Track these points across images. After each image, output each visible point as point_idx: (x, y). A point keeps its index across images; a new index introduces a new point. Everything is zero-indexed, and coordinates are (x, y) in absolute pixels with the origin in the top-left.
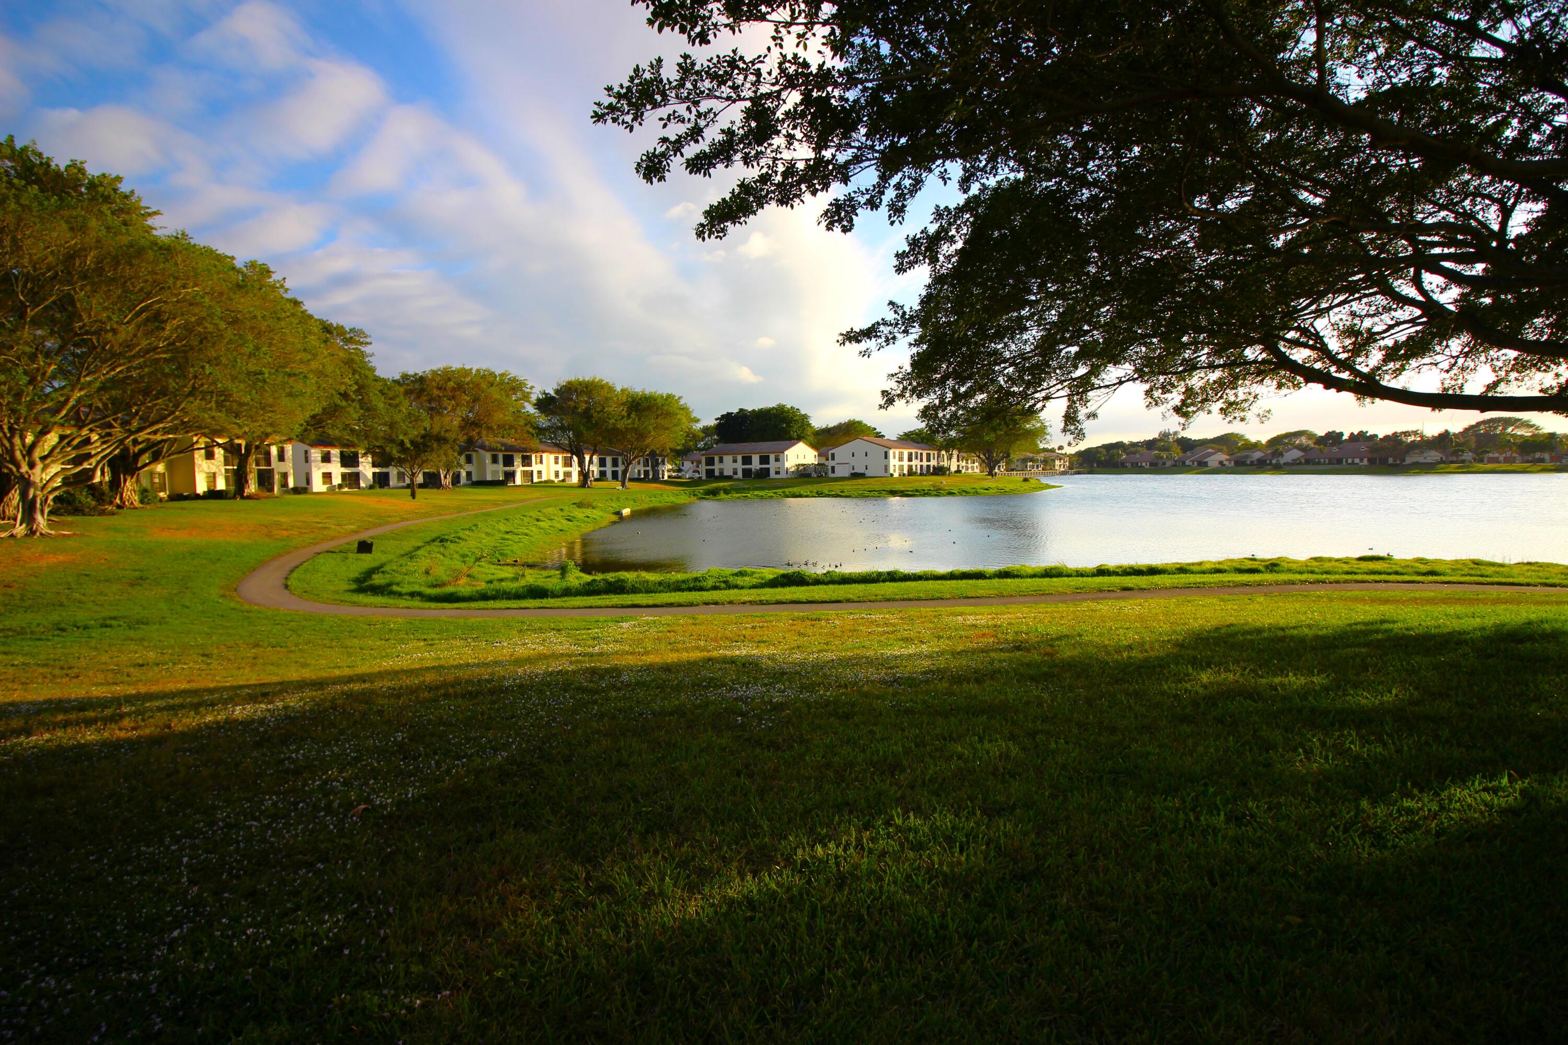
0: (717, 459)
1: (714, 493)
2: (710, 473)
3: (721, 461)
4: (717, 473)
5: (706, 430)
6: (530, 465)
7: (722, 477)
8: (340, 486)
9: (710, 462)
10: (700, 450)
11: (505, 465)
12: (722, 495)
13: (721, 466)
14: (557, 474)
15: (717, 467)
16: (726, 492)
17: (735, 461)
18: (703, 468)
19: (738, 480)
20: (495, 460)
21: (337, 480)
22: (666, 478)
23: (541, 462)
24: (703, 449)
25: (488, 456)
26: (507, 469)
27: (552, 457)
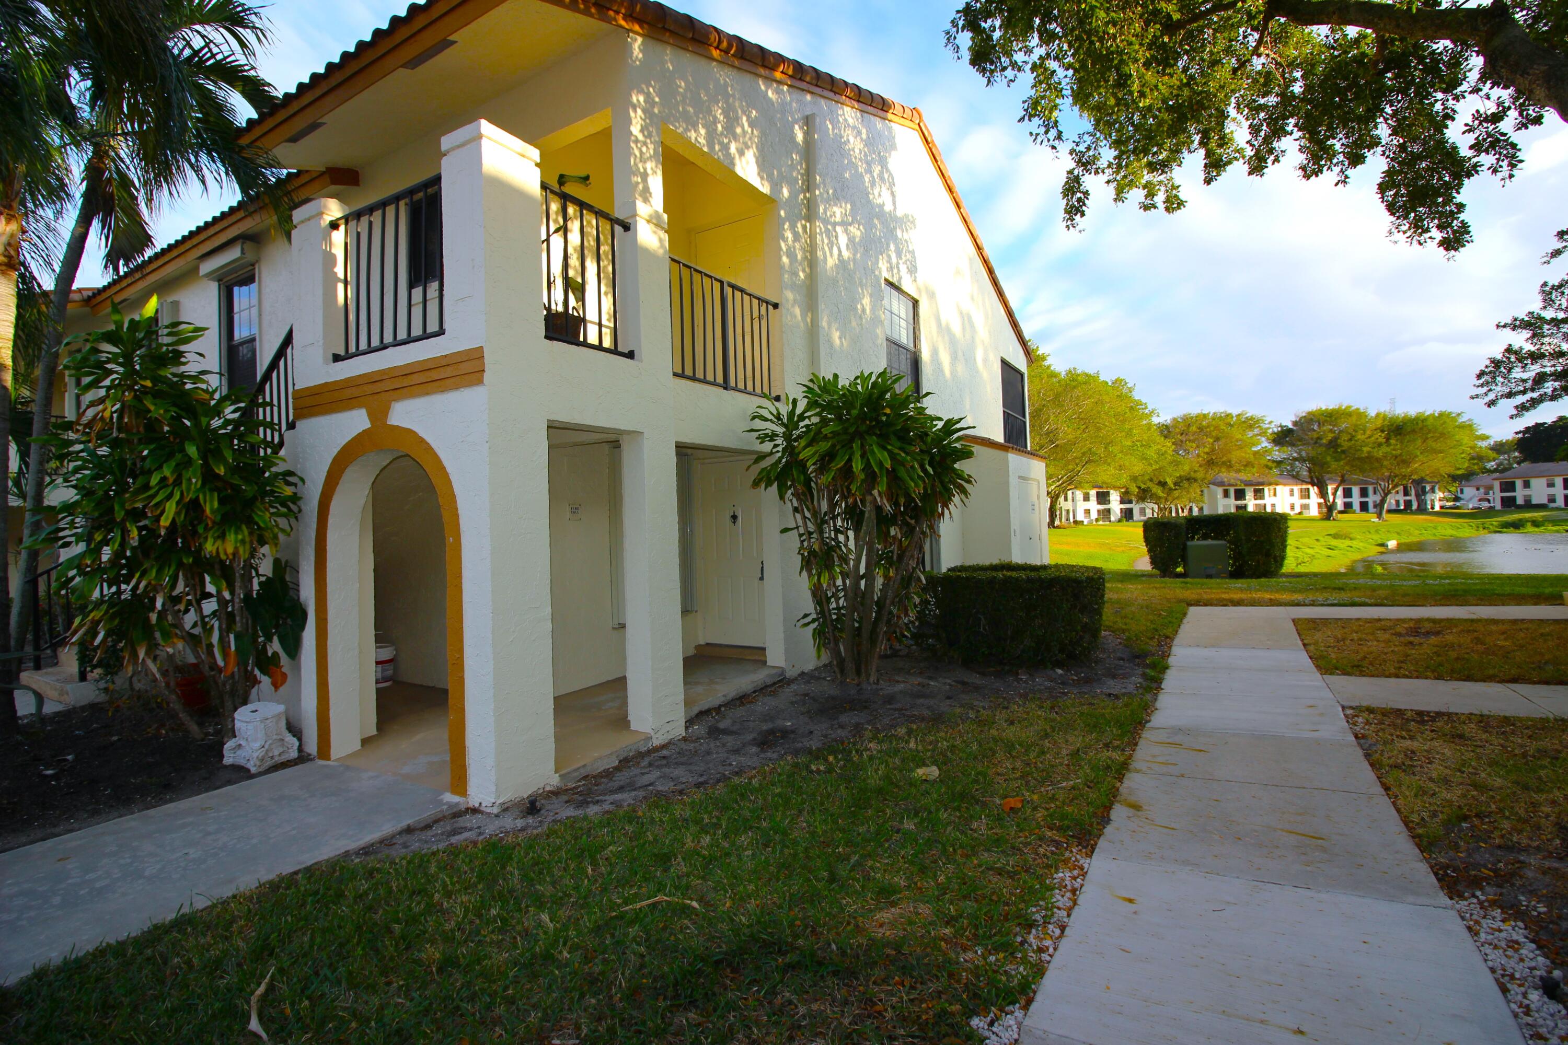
0: (1519, 483)
1: (1516, 526)
2: (1509, 503)
3: (1527, 485)
4: (1520, 501)
5: (1499, 448)
6: (1262, 498)
7: (1529, 506)
8: (1097, 520)
9: (1509, 486)
10: (1490, 471)
11: (1236, 499)
12: (1530, 528)
13: (1527, 492)
14: (1292, 508)
15: (1520, 494)
16: (1535, 523)
17: (1551, 485)
18: (1496, 496)
19: (1558, 509)
20: (1226, 494)
21: (1094, 515)
22: (1437, 508)
23: (1275, 495)
24: (1496, 471)
25: (1219, 491)
26: (1239, 502)
27: (1287, 488)
